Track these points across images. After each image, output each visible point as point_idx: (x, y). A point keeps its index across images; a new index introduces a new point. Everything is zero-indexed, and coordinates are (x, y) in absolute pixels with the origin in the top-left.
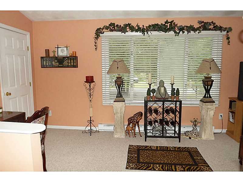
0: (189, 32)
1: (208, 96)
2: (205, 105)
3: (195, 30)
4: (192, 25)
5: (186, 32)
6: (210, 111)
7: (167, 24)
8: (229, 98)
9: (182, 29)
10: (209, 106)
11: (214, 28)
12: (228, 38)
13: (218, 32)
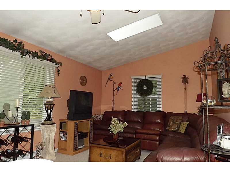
0: (33, 57)
1: (50, 119)
2: (49, 127)
3: (38, 57)
4: (37, 52)
5: (31, 57)
6: (52, 132)
7: (16, 43)
8: (59, 120)
9: (28, 53)
10: (51, 128)
11: (51, 60)
12: (59, 71)
13: (54, 64)
